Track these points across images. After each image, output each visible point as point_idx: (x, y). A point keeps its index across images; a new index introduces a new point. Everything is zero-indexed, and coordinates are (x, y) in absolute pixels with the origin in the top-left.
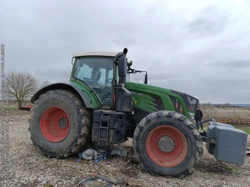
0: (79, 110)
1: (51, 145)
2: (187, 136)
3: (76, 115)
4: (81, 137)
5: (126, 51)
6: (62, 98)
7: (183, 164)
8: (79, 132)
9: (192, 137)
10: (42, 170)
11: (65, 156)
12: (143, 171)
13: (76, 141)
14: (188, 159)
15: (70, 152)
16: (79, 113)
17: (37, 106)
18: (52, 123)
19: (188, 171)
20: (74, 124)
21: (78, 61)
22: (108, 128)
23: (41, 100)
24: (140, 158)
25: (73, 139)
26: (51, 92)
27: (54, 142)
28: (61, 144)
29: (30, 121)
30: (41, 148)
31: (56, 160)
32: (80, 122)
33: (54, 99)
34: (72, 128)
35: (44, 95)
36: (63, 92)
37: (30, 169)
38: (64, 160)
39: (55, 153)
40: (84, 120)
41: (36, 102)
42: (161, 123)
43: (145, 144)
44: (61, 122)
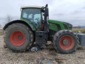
0: (29, 31)
1: (17, 47)
2: (74, 38)
3: (28, 34)
4: (31, 43)
5: (47, 5)
6: (20, 27)
7: (73, 49)
8: (30, 41)
9: (76, 39)
10: (17, 59)
11: (24, 51)
12: (58, 53)
13: (29, 44)
14: (74, 46)
15: (26, 49)
16: (29, 33)
17: (7, 31)
18: (15, 38)
19: (74, 51)
20: (27, 38)
21: (24, 10)
22: (42, 38)
23: (9, 28)
24: (57, 48)
25: (27, 44)
26: (14, 24)
27: (18, 46)
28: (22, 47)
29: (4, 38)
30: (12, 49)
31: (20, 54)
32: (30, 37)
33: (16, 27)
34: (26, 40)
35: (10, 26)
36: (20, 24)
37: (11, 59)
38: (24, 53)
39: (19, 51)
40: (32, 36)
41: (6, 29)
42: (65, 35)
43: (59, 43)
44: (19, 37)
